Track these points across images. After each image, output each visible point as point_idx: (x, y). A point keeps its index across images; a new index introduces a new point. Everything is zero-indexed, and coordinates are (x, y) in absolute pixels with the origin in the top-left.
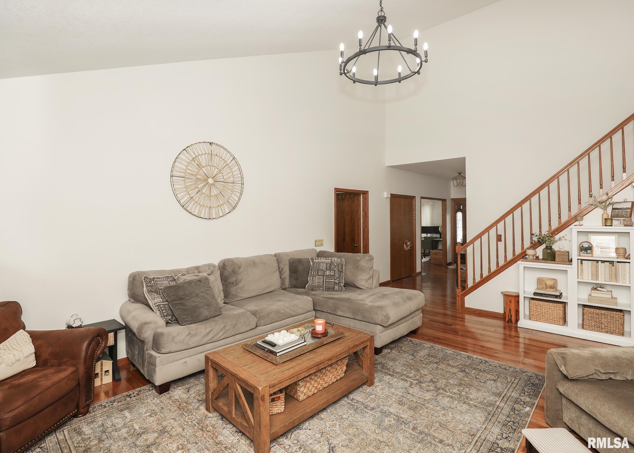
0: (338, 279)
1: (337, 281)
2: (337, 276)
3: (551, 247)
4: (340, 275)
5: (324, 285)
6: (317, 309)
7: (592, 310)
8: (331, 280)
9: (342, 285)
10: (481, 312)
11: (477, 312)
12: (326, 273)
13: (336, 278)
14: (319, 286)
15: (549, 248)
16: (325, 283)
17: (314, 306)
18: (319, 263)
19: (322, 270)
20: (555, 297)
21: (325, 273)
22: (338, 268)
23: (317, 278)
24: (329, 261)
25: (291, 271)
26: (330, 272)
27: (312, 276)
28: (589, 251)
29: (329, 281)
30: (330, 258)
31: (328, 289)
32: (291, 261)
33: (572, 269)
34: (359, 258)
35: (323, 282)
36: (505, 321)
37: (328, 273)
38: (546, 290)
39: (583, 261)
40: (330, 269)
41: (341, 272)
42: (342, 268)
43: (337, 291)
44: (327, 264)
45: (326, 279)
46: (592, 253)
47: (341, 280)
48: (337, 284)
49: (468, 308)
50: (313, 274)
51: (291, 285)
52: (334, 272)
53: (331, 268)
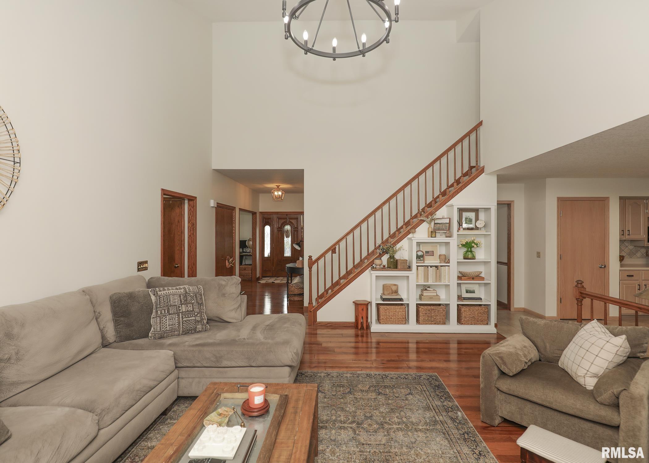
0: (199, 315)
1: (198, 319)
2: (197, 310)
3: (394, 256)
4: (200, 309)
5: (181, 327)
6: (182, 365)
7: (426, 307)
8: (191, 318)
9: (205, 321)
10: (333, 324)
11: (329, 325)
12: (181, 308)
13: (196, 314)
14: (172, 330)
15: (392, 257)
16: (181, 323)
17: (175, 363)
18: (168, 296)
19: (174, 305)
20: (400, 300)
21: (180, 310)
22: (197, 299)
23: (168, 319)
24: (182, 290)
25: (115, 314)
26: (187, 306)
27: (159, 317)
28: (422, 259)
29: (188, 320)
30: (182, 287)
31: (187, 332)
32: (114, 298)
33: (412, 274)
34: (224, 283)
35: (179, 323)
36: (357, 330)
37: (184, 308)
38: (392, 295)
39: (419, 267)
40: (186, 303)
41: (200, 304)
42: (201, 299)
43: (199, 332)
44: (180, 296)
45: (182, 318)
46: (424, 260)
47: (203, 316)
48: (198, 322)
49: (320, 323)
50: (161, 313)
51: (120, 336)
52: (193, 306)
53: (186, 300)
